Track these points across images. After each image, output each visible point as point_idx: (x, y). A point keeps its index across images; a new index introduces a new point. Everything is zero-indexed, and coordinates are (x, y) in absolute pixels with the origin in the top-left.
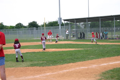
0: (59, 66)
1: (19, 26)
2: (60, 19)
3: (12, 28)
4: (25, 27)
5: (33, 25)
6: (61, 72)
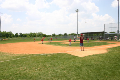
0: (90, 47)
1: (60, 35)
2: (78, 33)
3: (58, 35)
4: (62, 35)
5: (65, 35)
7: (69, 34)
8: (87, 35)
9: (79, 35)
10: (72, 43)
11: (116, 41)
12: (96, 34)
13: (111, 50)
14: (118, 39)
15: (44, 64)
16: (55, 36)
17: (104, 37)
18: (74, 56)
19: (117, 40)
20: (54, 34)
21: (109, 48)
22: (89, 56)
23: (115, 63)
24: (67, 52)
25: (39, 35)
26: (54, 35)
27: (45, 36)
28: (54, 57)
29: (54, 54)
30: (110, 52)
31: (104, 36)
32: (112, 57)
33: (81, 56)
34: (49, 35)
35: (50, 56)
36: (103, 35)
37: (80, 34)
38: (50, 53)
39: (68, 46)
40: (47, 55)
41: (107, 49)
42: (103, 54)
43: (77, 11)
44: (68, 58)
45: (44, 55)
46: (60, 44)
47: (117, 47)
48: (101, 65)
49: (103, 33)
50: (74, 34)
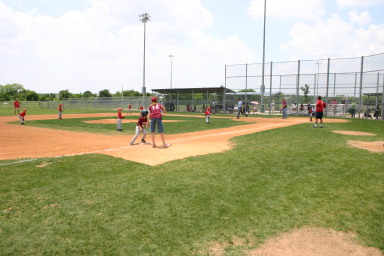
1: (88, 94)
2: (144, 89)
3: (79, 96)
4: (95, 96)
5: (105, 94)
6: (193, 138)
7: (118, 94)
8: (174, 98)
9: (148, 95)
10: (124, 121)
11: (257, 115)
12: (199, 95)
13: (243, 143)
14: (263, 111)
15: (25, 195)
16: (70, 100)
17: (224, 105)
18: (131, 162)
19: (258, 113)
20: (66, 91)
21: (236, 137)
22: (178, 161)
23: (250, 180)
24: (109, 152)
25: (11, 94)
26: (65, 95)
27: (33, 97)
28: (64, 169)
29: (63, 158)
30: (237, 149)
31: (225, 101)
32: (244, 162)
33: (152, 162)
34: (47, 95)
35: (51, 166)
36: (221, 98)
37: (151, 92)
38: (50, 155)
39: (114, 132)
40: (39, 162)
41: (231, 140)
42: (219, 154)
43: (145, 19)
44: (110, 170)
45: (27, 164)
46: (86, 125)
47: (257, 133)
48: (211, 187)
49: (220, 90)
50: (132, 92)
